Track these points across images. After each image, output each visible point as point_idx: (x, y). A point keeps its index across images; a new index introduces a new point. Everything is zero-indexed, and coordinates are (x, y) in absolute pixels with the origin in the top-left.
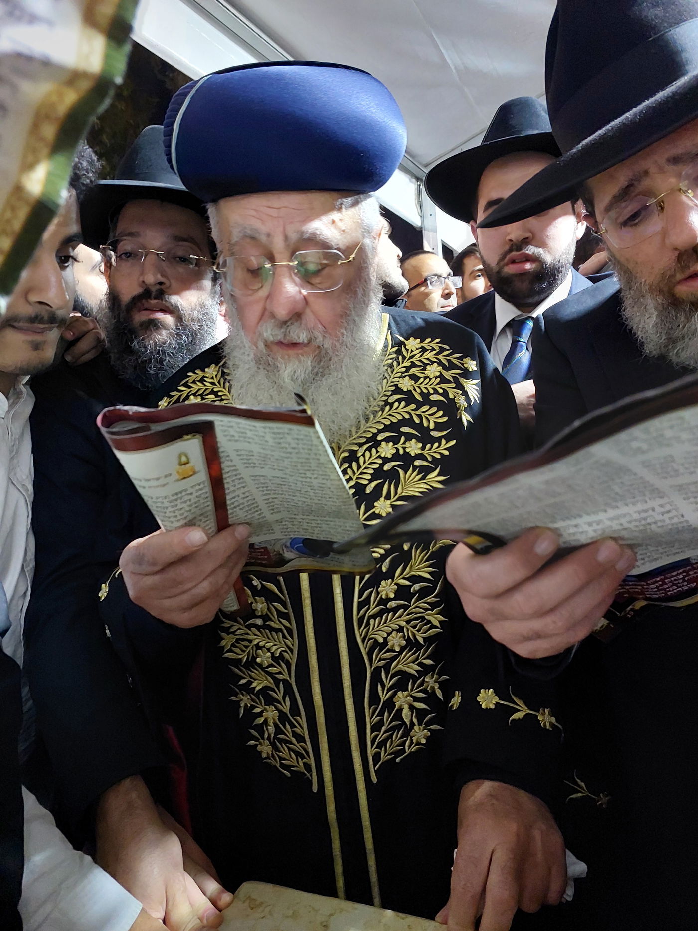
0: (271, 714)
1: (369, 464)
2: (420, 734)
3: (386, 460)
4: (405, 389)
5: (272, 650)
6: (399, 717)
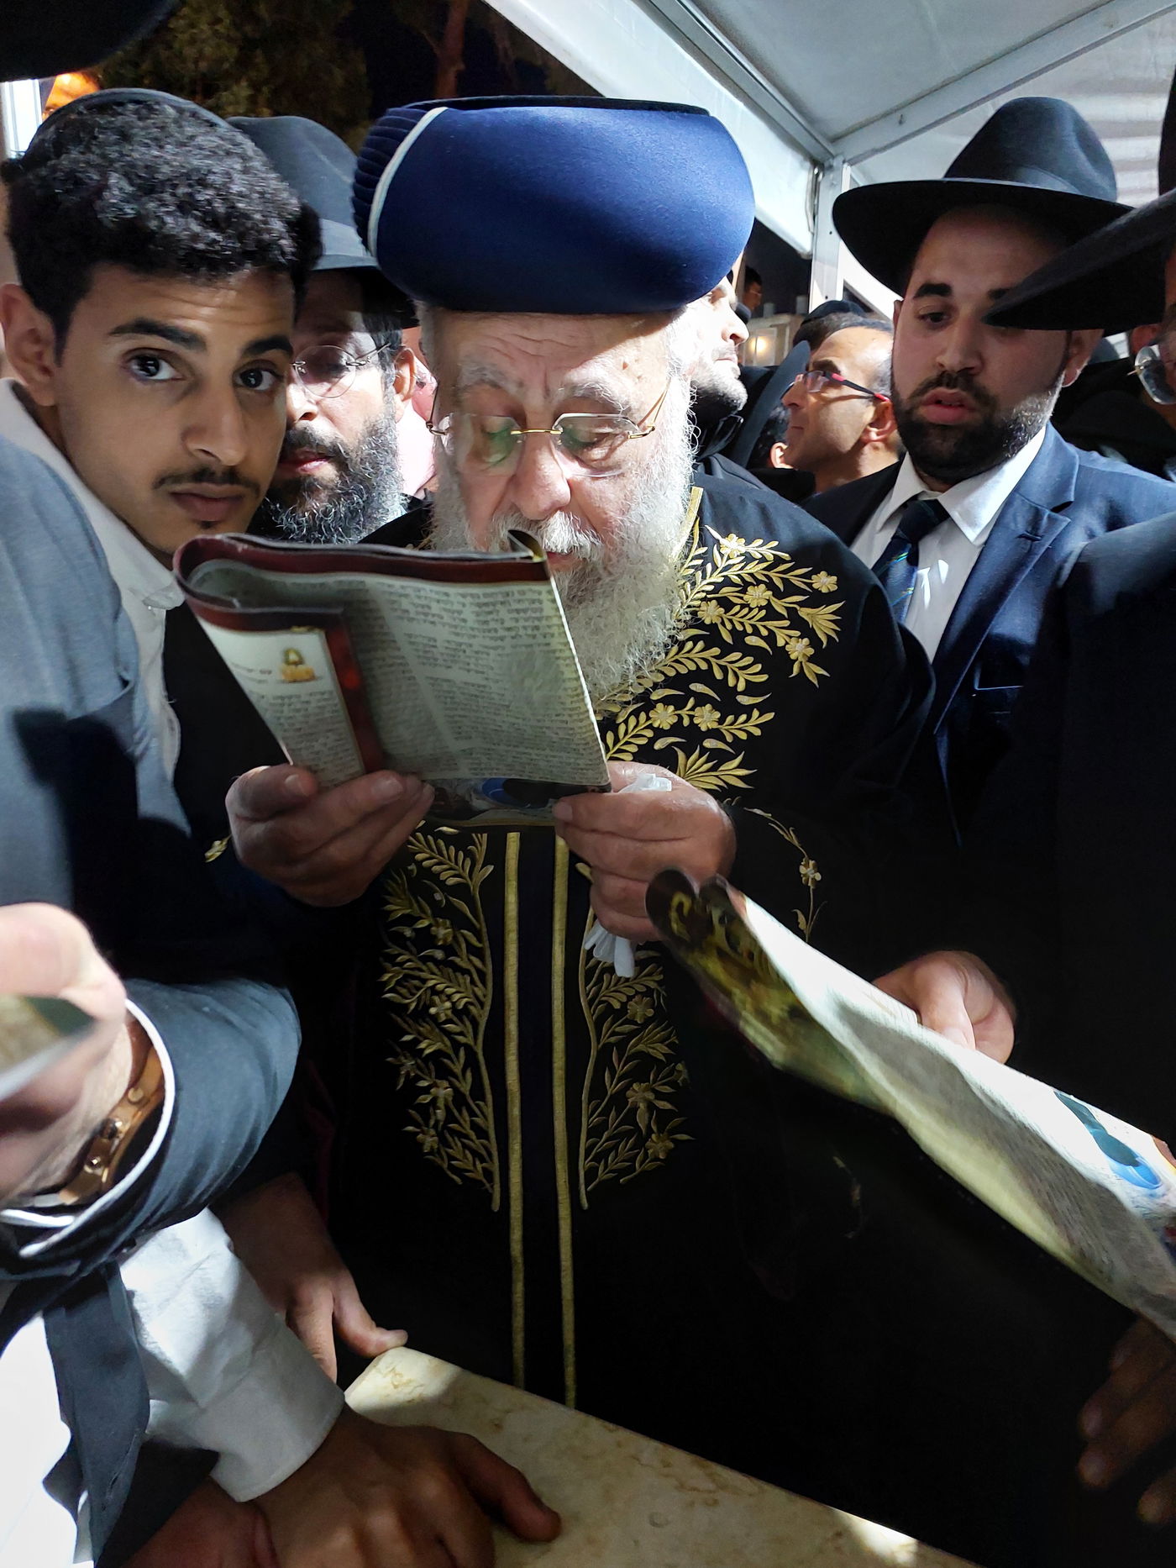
0: (444, 1091)
1: (632, 737)
2: (658, 1146)
3: (659, 733)
4: (707, 622)
5: (453, 999)
6: (632, 1119)
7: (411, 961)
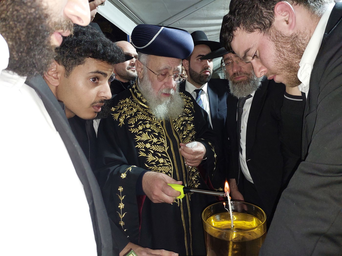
1: (179, 123)
3: (182, 122)
5: (166, 171)
6: (193, 183)
7: (155, 168)
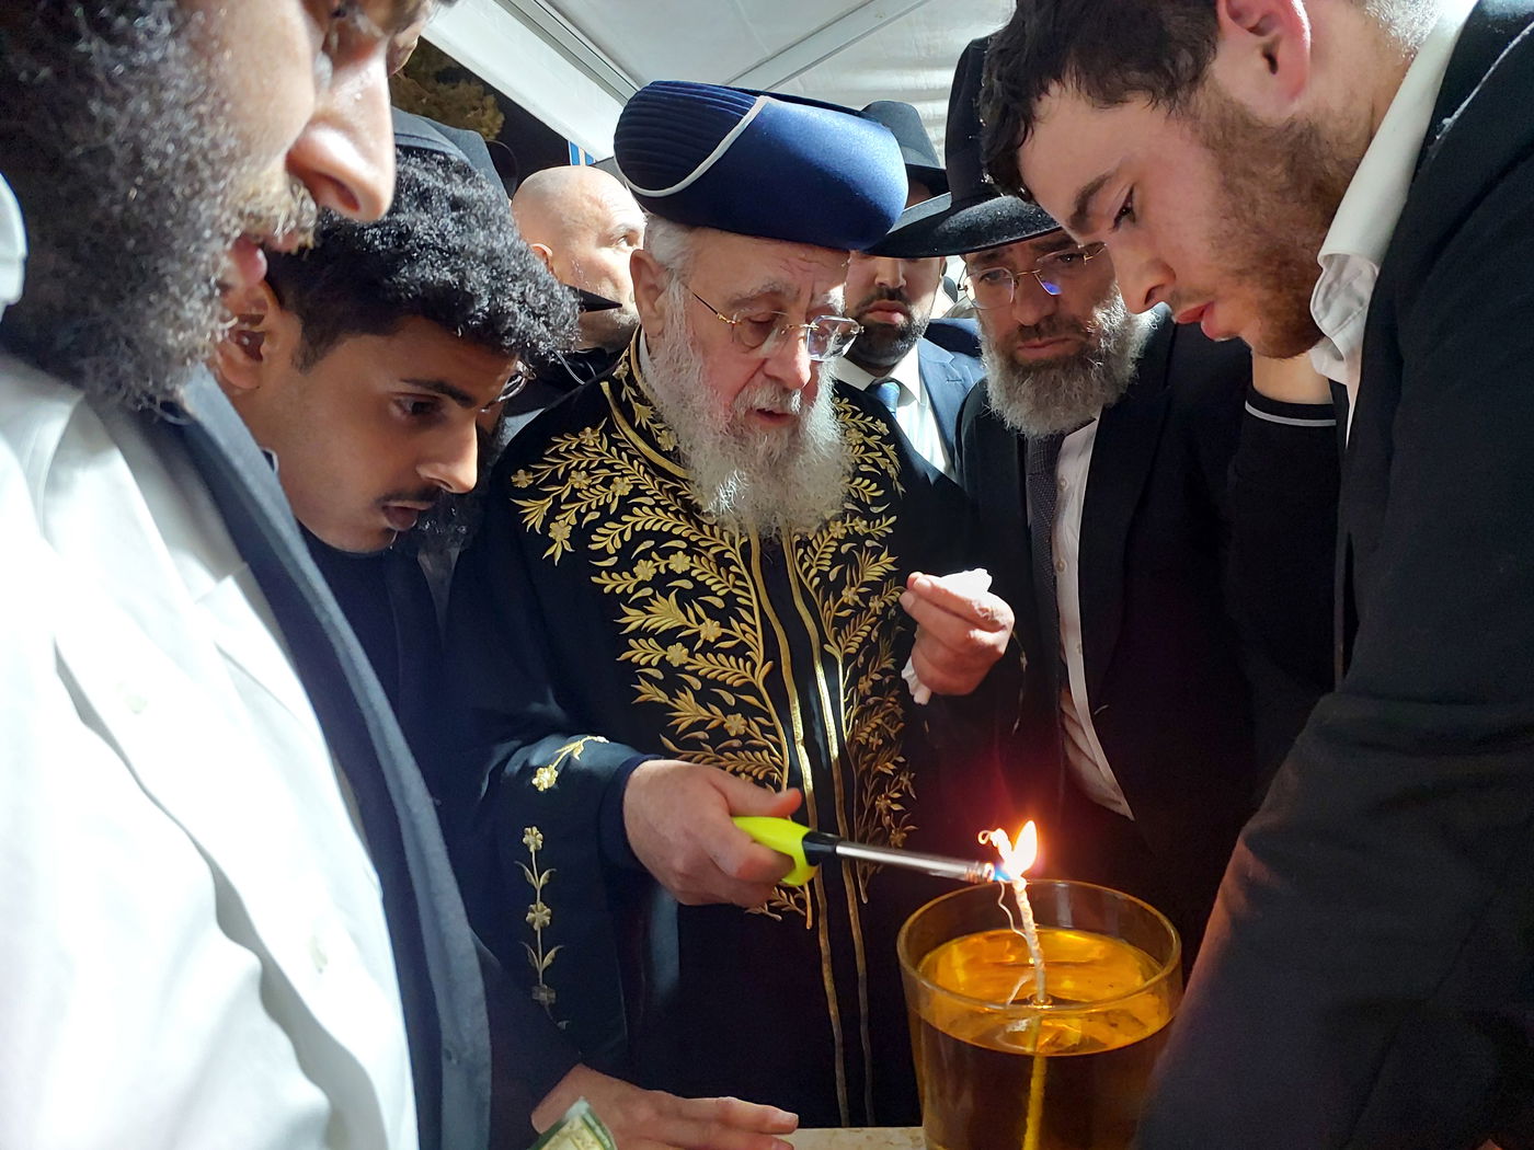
1: (824, 548)
2: (897, 837)
5: (754, 774)
6: (879, 823)
7: (708, 757)
